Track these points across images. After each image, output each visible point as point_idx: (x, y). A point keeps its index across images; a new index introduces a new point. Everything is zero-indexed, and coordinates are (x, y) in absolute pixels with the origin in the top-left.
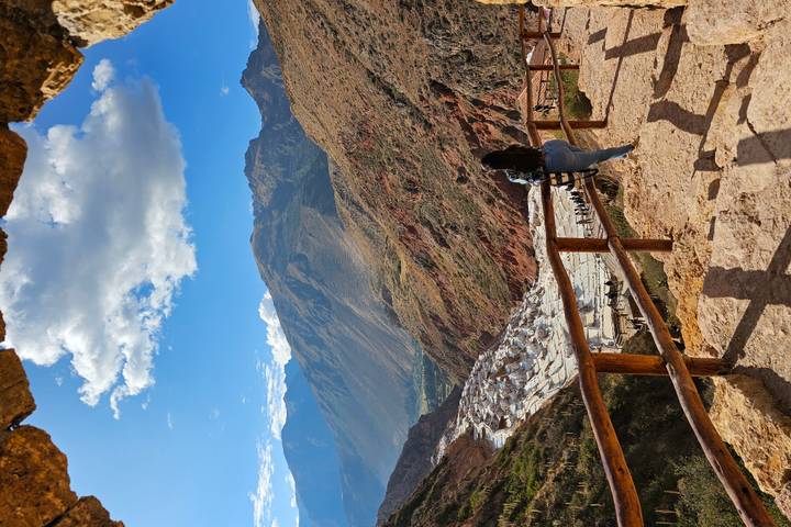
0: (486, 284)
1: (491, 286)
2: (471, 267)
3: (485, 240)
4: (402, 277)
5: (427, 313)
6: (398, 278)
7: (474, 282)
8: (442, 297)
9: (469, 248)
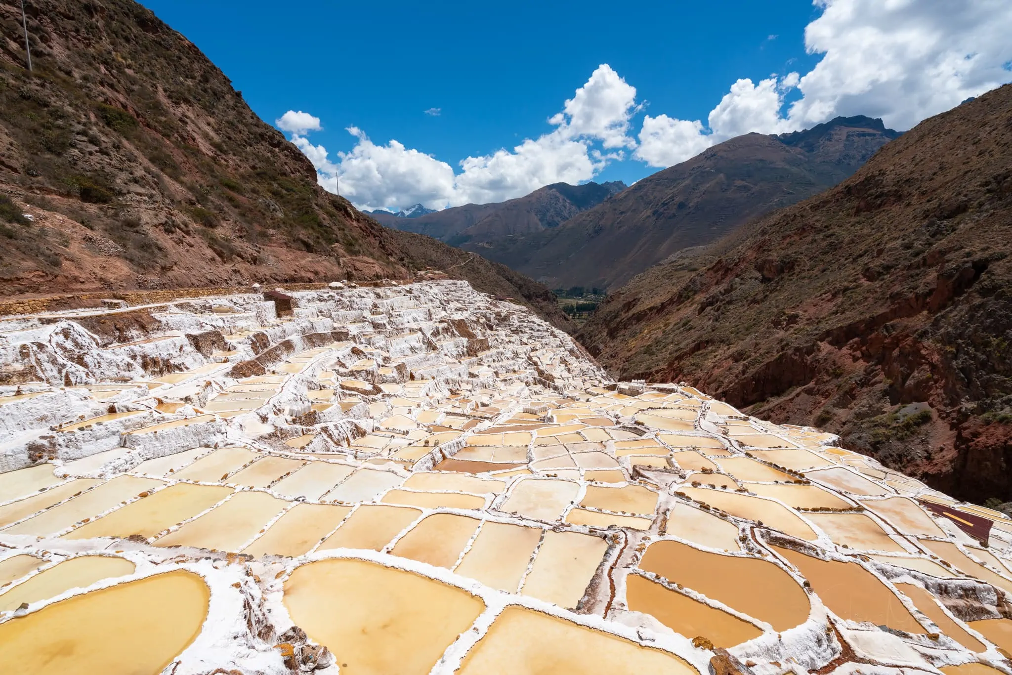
0: (648, 351)
1: (647, 357)
2: (671, 336)
3: (697, 347)
4: (682, 273)
5: (640, 296)
6: (682, 269)
7: (655, 339)
8: (651, 309)
9: (694, 335)
